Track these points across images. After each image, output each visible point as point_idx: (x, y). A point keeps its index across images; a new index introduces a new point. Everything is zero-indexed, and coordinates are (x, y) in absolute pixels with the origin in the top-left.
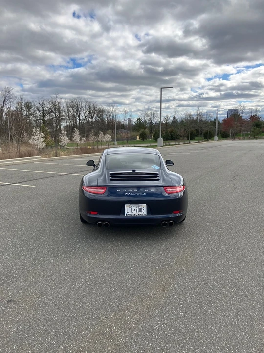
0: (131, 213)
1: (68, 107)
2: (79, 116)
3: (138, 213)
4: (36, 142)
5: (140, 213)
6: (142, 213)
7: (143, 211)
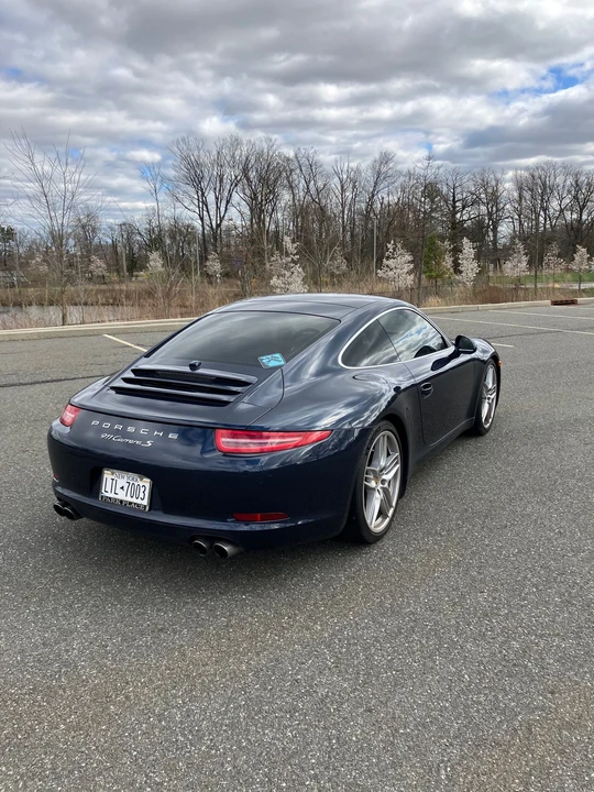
0: (113, 495)
1: (520, 189)
2: (545, 210)
3: (129, 499)
4: (391, 273)
5: (134, 500)
6: (139, 501)
7: (142, 495)
